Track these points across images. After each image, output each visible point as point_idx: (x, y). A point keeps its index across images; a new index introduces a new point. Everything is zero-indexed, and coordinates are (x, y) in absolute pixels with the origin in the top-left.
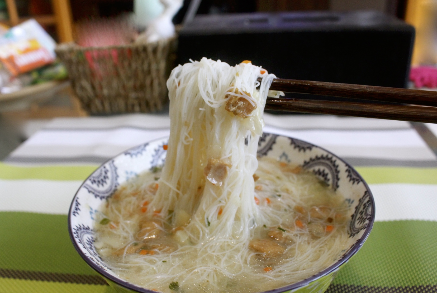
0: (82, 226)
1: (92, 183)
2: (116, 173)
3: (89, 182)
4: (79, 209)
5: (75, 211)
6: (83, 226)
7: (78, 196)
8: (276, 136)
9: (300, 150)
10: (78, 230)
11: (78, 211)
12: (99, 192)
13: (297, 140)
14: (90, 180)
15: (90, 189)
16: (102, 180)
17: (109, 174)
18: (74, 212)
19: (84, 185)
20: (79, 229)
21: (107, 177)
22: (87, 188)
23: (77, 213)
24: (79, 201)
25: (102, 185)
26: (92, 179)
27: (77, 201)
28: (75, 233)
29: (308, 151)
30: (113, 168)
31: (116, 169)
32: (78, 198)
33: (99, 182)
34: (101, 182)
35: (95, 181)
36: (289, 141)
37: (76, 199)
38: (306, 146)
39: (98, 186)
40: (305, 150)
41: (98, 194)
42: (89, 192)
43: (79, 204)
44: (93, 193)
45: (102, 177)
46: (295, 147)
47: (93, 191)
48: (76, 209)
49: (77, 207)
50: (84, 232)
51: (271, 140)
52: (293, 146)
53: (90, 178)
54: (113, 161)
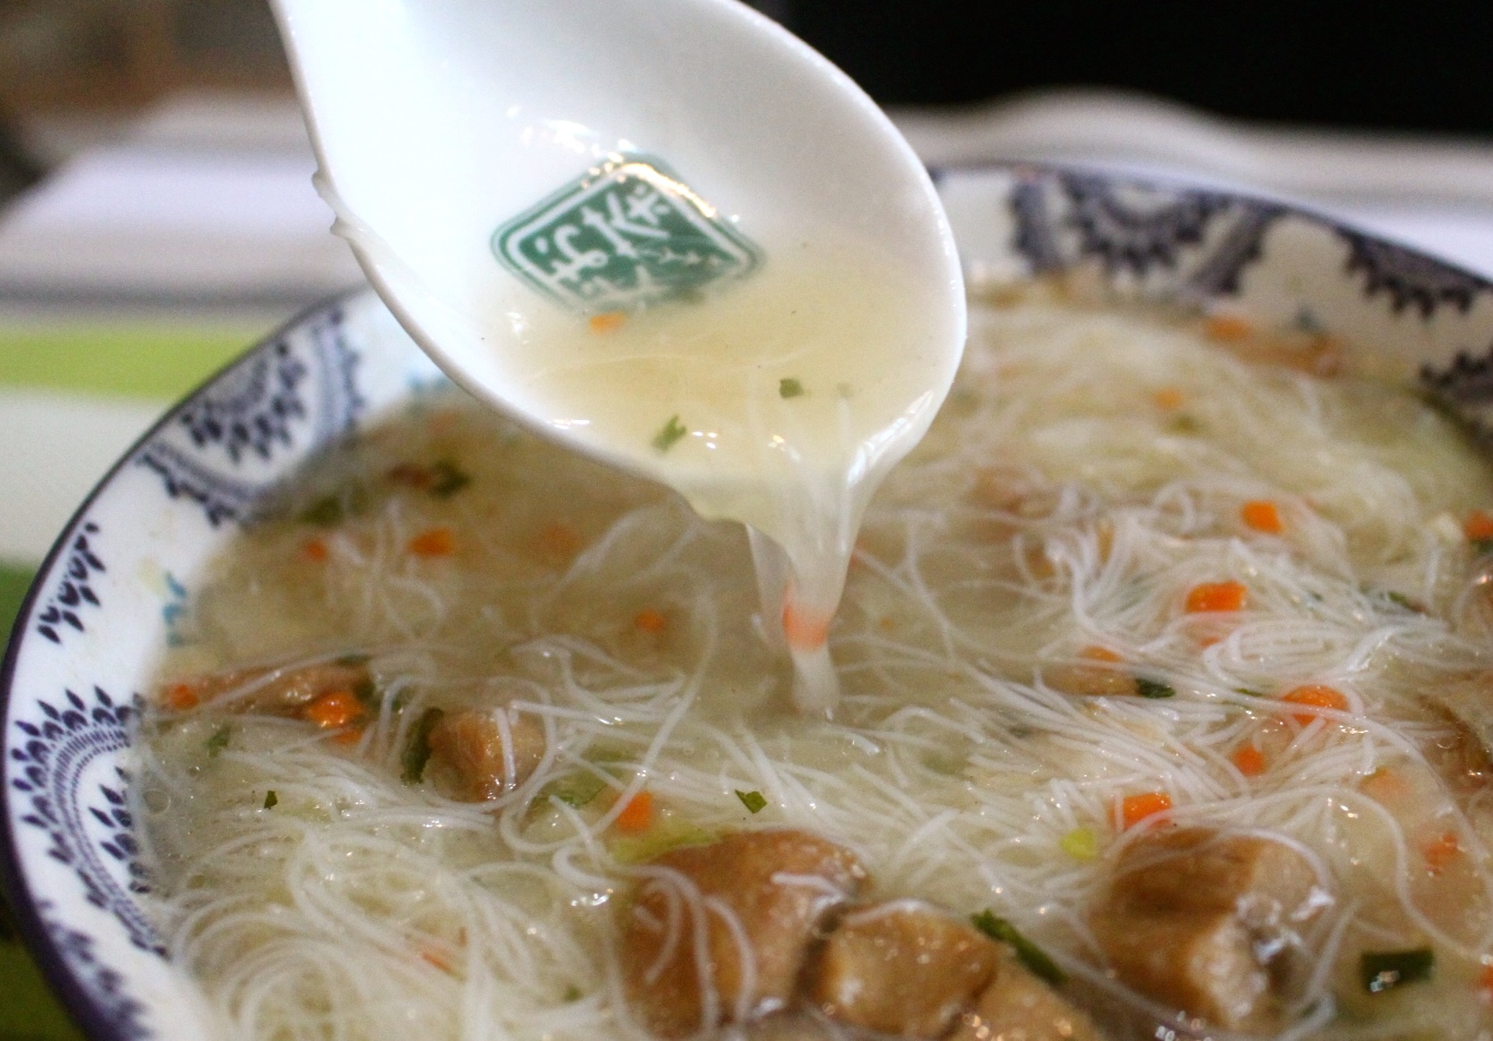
0: (91, 701)
1: (199, 438)
2: (349, 384)
3: (177, 436)
4: (90, 597)
5: (61, 607)
6: (103, 696)
7: (93, 515)
8: (1267, 214)
9: (1399, 306)
10: (50, 730)
11: (83, 611)
12: (238, 491)
13: (1385, 247)
14: (187, 420)
15: (181, 476)
16: (262, 424)
17: (308, 392)
18: (53, 616)
19: (147, 448)
20: (62, 725)
21: (298, 409)
22: (161, 469)
23: (74, 621)
24: (96, 545)
25: (263, 451)
26: (200, 415)
27: (82, 544)
28: (18, 755)
29: (1446, 314)
30: (334, 357)
31: (351, 361)
32: (92, 528)
33: (241, 432)
34: (254, 434)
35: (215, 430)
36: (1339, 252)
37: (80, 530)
38: (1434, 285)
39: (235, 455)
40: (1427, 308)
41: (230, 501)
42: (174, 489)
43: (97, 564)
44: (201, 498)
45: (264, 407)
46: (1372, 288)
47: (200, 486)
48: (70, 597)
49: (76, 583)
50: (98, 737)
51: (1233, 239)
52: (1359, 280)
53: (189, 409)
54: (337, 319)
